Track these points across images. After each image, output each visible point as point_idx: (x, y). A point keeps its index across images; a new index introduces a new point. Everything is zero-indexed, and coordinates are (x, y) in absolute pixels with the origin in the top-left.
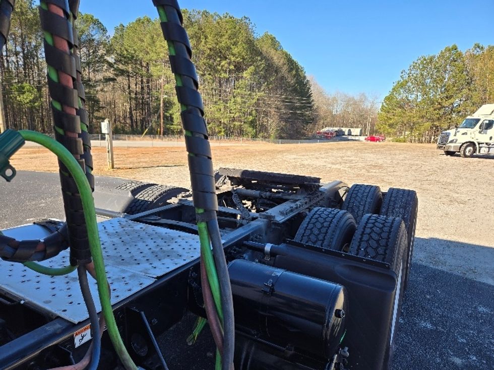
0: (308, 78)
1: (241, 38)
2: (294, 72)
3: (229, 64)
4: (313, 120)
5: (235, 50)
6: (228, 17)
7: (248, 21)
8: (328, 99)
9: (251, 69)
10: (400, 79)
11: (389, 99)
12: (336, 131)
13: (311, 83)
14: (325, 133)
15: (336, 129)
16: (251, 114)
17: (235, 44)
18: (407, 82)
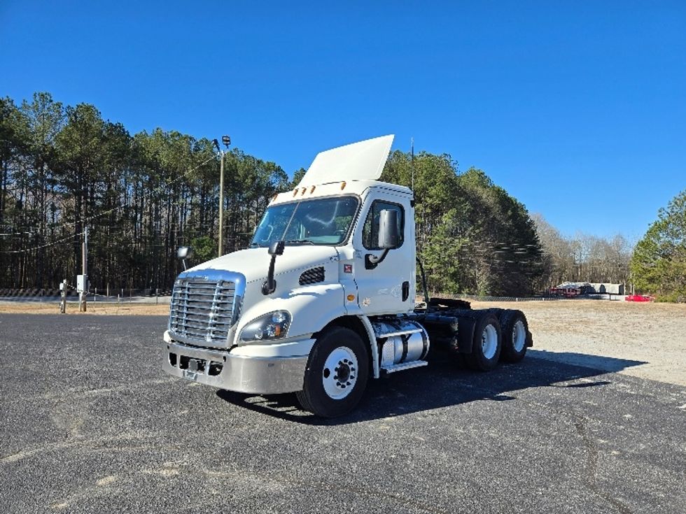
0: (532, 218)
1: (439, 178)
2: (510, 213)
3: (426, 207)
4: (543, 271)
5: (433, 191)
6: (425, 156)
7: (447, 159)
8: (567, 244)
9: (453, 211)
10: (658, 219)
11: (644, 245)
12: (581, 288)
13: (537, 223)
14: (564, 290)
15: (581, 284)
16: (452, 265)
17: (433, 184)
18: (668, 223)
